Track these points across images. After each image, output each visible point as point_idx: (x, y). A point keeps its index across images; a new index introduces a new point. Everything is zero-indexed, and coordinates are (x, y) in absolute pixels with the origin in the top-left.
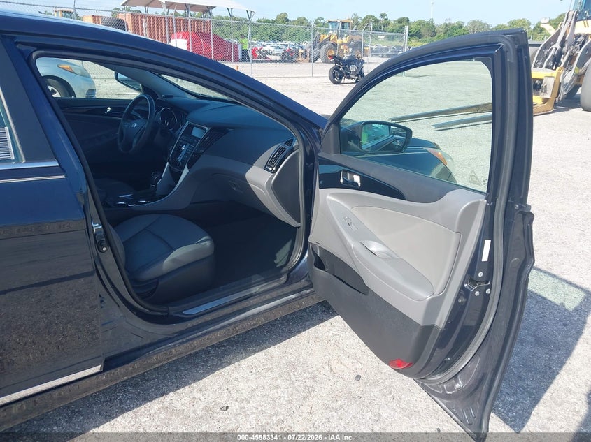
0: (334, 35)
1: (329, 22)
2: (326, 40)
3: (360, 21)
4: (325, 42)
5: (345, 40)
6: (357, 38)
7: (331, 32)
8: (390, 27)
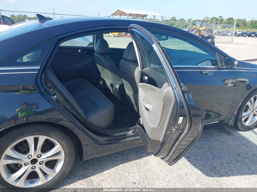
0: (199, 26)
1: (197, 20)
2: (195, 28)
3: (209, 20)
4: (194, 29)
5: (204, 28)
6: (209, 27)
7: (197, 25)
8: (223, 22)
